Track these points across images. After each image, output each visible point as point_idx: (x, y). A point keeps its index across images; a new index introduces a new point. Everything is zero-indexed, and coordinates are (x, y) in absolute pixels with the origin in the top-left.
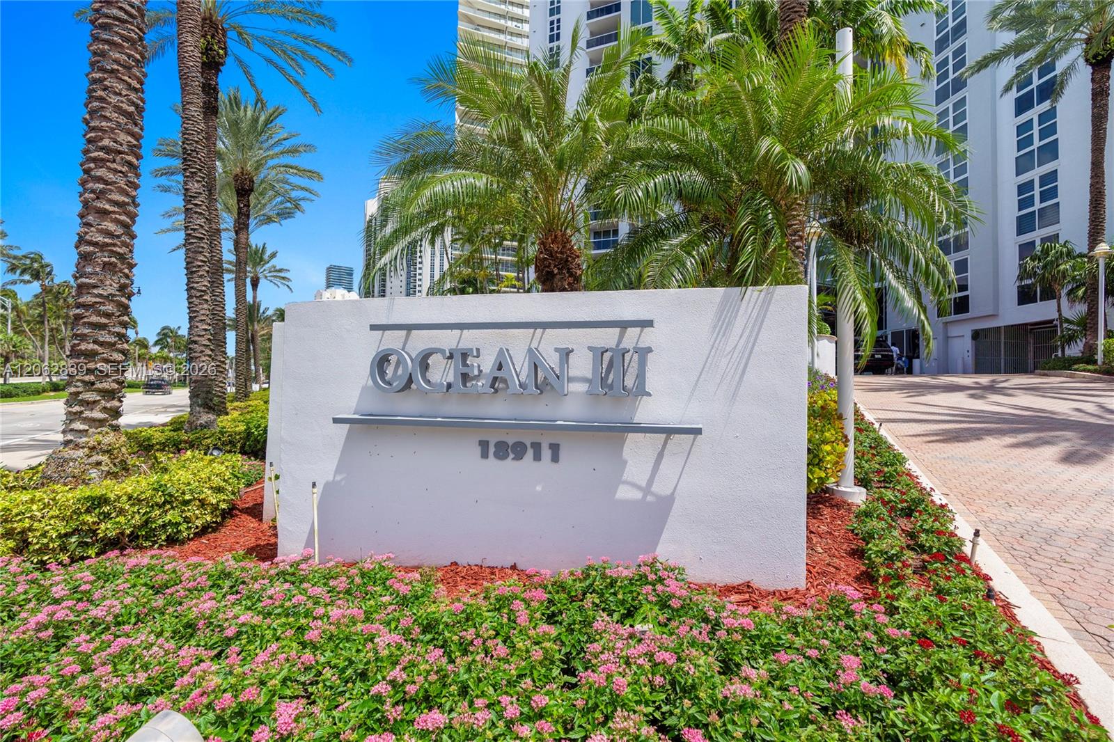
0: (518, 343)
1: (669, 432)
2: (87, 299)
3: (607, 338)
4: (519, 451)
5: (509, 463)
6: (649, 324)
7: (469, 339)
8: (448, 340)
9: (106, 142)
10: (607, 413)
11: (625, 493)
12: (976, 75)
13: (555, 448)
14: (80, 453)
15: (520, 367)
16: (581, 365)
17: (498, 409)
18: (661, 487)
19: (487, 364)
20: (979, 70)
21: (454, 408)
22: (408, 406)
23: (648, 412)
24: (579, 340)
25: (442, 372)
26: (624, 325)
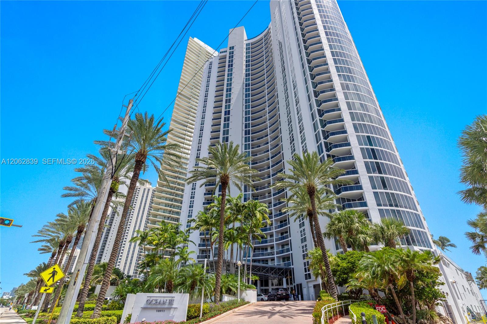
0: (162, 299)
1: (175, 308)
2: (103, 290)
3: (171, 298)
4: (160, 311)
5: (159, 312)
6: (174, 297)
7: (157, 298)
8: (155, 298)
9: (111, 267)
10: (169, 306)
11: (170, 315)
12: (292, 217)
13: (164, 310)
14: (97, 315)
15: (162, 301)
16: (168, 301)
17: (159, 306)
18: (174, 314)
19: (159, 301)
20: (292, 216)
21: (154, 306)
22: (149, 306)
23: (173, 306)
24: (168, 299)
25: (154, 302)
26: (172, 297)
